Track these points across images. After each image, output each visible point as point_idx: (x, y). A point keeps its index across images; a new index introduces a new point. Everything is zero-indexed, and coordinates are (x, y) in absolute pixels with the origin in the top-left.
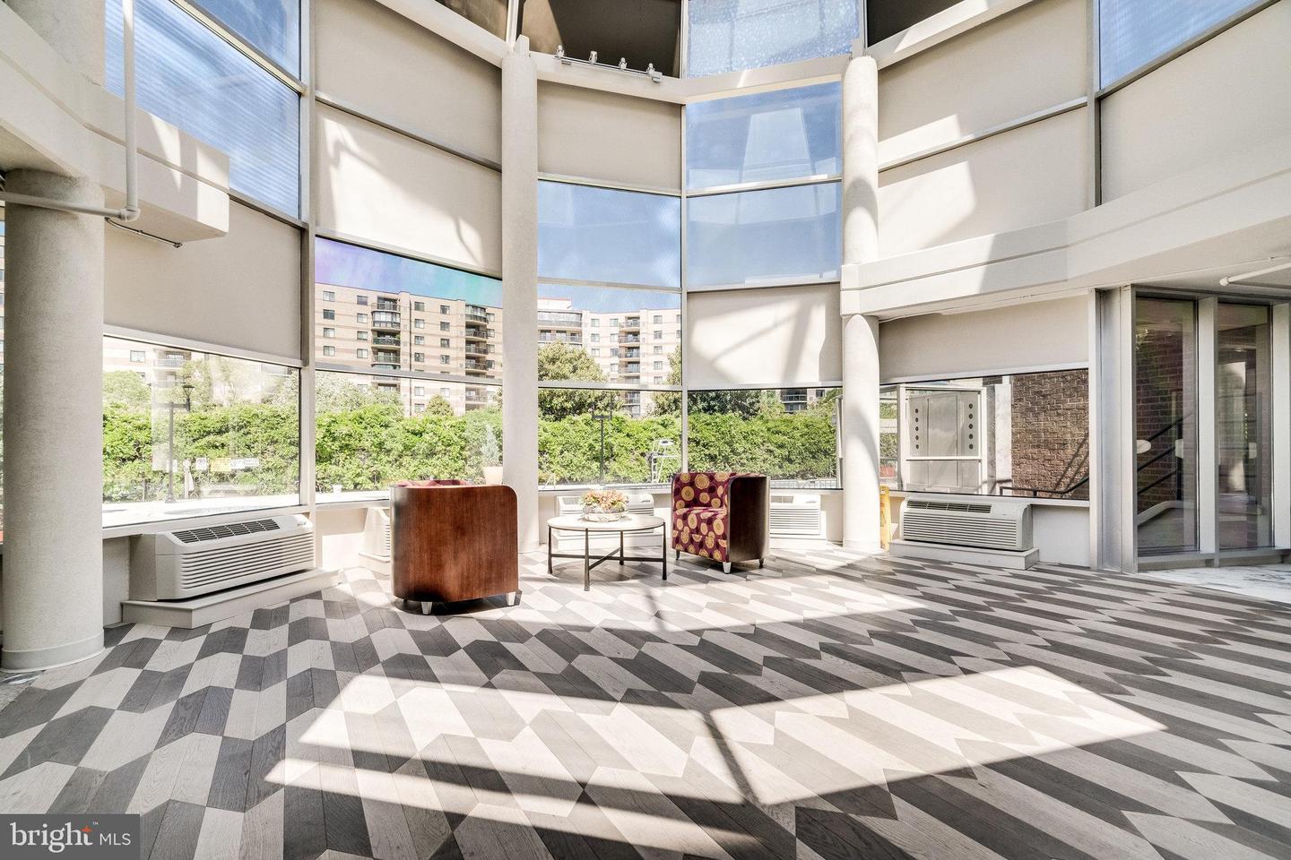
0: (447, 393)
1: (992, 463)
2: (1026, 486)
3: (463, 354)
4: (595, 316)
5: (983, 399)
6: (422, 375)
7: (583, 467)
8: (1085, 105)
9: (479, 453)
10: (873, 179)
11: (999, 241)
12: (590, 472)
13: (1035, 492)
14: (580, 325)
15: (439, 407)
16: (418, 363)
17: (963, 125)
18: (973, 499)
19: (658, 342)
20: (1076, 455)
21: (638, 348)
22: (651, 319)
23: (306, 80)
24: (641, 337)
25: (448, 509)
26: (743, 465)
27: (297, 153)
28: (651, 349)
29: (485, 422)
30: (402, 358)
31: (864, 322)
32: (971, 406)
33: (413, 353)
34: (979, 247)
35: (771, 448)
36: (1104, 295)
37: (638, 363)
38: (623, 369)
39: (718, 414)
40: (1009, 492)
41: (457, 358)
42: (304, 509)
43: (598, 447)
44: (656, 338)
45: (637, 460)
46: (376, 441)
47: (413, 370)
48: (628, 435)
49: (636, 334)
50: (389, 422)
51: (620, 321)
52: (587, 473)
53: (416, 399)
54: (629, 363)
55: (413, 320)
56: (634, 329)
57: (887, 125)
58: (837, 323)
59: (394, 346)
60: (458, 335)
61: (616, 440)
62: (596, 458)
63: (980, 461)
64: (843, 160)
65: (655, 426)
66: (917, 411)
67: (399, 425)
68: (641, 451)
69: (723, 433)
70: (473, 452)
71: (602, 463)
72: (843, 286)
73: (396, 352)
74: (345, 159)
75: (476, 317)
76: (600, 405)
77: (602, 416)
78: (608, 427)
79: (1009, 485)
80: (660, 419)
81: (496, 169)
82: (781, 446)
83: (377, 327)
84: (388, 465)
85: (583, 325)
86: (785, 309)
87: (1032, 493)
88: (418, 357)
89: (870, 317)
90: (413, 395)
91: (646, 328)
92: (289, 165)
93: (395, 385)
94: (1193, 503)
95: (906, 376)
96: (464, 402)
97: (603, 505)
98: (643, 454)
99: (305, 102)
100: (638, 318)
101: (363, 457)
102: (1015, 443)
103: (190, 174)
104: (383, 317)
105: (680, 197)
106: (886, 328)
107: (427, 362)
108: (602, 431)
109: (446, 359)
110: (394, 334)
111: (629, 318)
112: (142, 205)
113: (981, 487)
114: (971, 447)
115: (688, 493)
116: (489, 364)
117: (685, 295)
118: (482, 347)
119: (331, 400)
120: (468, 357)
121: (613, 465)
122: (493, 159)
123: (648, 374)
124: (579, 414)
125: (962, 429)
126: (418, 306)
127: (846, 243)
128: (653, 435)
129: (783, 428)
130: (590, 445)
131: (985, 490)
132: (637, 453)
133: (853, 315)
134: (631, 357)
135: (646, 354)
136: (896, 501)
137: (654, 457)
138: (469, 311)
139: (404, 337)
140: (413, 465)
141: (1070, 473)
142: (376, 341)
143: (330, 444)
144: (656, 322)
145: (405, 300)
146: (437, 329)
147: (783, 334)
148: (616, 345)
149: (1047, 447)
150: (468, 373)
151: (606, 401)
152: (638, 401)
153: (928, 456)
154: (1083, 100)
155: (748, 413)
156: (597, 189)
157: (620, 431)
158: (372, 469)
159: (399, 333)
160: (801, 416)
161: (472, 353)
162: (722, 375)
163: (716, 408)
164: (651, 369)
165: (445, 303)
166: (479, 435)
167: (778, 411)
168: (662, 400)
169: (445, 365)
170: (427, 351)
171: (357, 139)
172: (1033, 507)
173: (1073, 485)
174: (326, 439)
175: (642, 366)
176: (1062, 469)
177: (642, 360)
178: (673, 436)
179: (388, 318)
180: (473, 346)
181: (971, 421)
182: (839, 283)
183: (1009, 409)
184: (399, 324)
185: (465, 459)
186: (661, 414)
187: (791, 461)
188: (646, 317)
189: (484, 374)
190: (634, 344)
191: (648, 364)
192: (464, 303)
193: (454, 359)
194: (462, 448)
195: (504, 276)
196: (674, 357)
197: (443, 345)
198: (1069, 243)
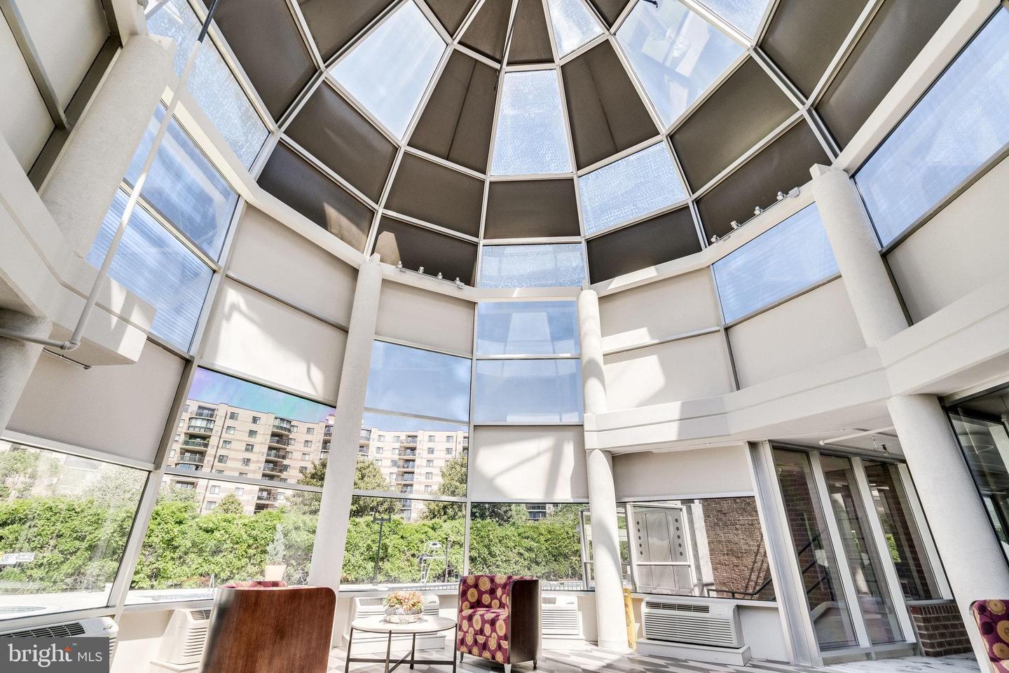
0: (241, 492)
1: (698, 568)
2: (724, 588)
3: (263, 458)
4: (381, 433)
5: (684, 515)
6: (220, 475)
7: (360, 567)
8: (719, 331)
9: (264, 552)
10: (600, 360)
11: (684, 406)
12: (364, 572)
13: (733, 594)
14: (369, 439)
15: (230, 505)
16: (220, 464)
17: (652, 334)
18: (689, 600)
19: (431, 456)
20: (754, 562)
21: (414, 461)
22: (427, 439)
23: (222, 263)
24: (417, 452)
25: (273, 611)
26: (498, 566)
27: (200, 308)
28: (424, 463)
29: (275, 522)
30: (207, 458)
31: (602, 455)
32: (677, 520)
33: (218, 455)
34: (673, 409)
35: (522, 551)
36: (753, 445)
37: (413, 473)
38: (400, 478)
39: (479, 520)
40: (713, 594)
41: (258, 462)
42: (110, 611)
43: (375, 548)
44: (429, 453)
45: (408, 560)
46: (167, 537)
47: (214, 471)
48: (402, 537)
49: (413, 449)
50: (184, 519)
51: (401, 438)
52: (362, 573)
53: (209, 497)
54: (406, 473)
55: (225, 427)
56: (411, 445)
57: (606, 329)
58: (583, 455)
59: (202, 448)
60: (263, 441)
61: (392, 541)
62: (371, 559)
63: (689, 566)
64: (581, 346)
65: (427, 529)
66: (638, 523)
67: (193, 523)
68: (412, 552)
69: (482, 537)
70: (259, 550)
71: (377, 563)
72: (586, 428)
73: (202, 454)
74: (236, 316)
75: (282, 428)
76: (381, 509)
77: (382, 519)
78: (386, 529)
79: (713, 588)
80: (430, 523)
81: (345, 331)
82: (530, 550)
83: (191, 431)
84: (171, 563)
85: (371, 440)
86: (545, 443)
87: (730, 595)
88: (222, 459)
89: (606, 452)
90: (208, 492)
91: (422, 445)
92: (193, 316)
93: (192, 484)
94: (844, 603)
95: (633, 496)
96: (255, 501)
97: (405, 607)
98: (413, 555)
99: (217, 277)
100: (416, 437)
101: (147, 553)
102: (712, 552)
103: (124, 319)
104: (199, 423)
105: (472, 359)
106: (618, 460)
107: (230, 464)
108: (380, 533)
109: (247, 461)
110: (204, 438)
111: (409, 436)
112: (84, 340)
113: (693, 589)
114: (681, 554)
115: (472, 595)
116: (286, 468)
117: (472, 427)
118: (282, 453)
119: (128, 495)
120: (267, 461)
121: (386, 566)
122: (343, 324)
123: (420, 483)
124: (361, 516)
125: (673, 538)
126: (233, 416)
127: (586, 399)
128: (423, 537)
129: (530, 533)
130: (368, 545)
131: (697, 592)
132: (409, 554)
133: (594, 449)
134: (407, 467)
135: (420, 467)
136: (637, 602)
137: (424, 558)
138: (277, 422)
139: (213, 441)
140: (196, 562)
141: (754, 577)
142: (186, 443)
143: (117, 539)
144: (430, 441)
145: (221, 412)
146: (245, 437)
147: (544, 462)
148: (396, 457)
149: (733, 555)
150: (264, 475)
151: (386, 506)
152: (410, 506)
153: (650, 561)
154: (717, 328)
155: (503, 519)
156: (415, 349)
157: (395, 533)
158: (154, 566)
159: (210, 437)
160: (544, 524)
161: (272, 458)
162: (498, 491)
163: (477, 514)
164: (423, 479)
165: (256, 414)
166: (268, 535)
167: (524, 518)
168: (433, 506)
169: (247, 467)
170: (231, 454)
171: (247, 303)
172: (739, 607)
173: (758, 588)
174: (115, 535)
175: (415, 476)
176: (747, 573)
177: (416, 470)
178: (440, 539)
179: (204, 424)
180: (274, 452)
181: (678, 533)
182: (583, 425)
183: (703, 524)
184: (212, 430)
185: (250, 558)
186: (431, 519)
187: (538, 564)
188: (423, 436)
189: (278, 476)
190: (411, 457)
191: (420, 474)
192: (274, 416)
193: (254, 462)
194: (249, 546)
195: (338, 405)
196: (445, 470)
197: (247, 450)
198: (727, 411)
